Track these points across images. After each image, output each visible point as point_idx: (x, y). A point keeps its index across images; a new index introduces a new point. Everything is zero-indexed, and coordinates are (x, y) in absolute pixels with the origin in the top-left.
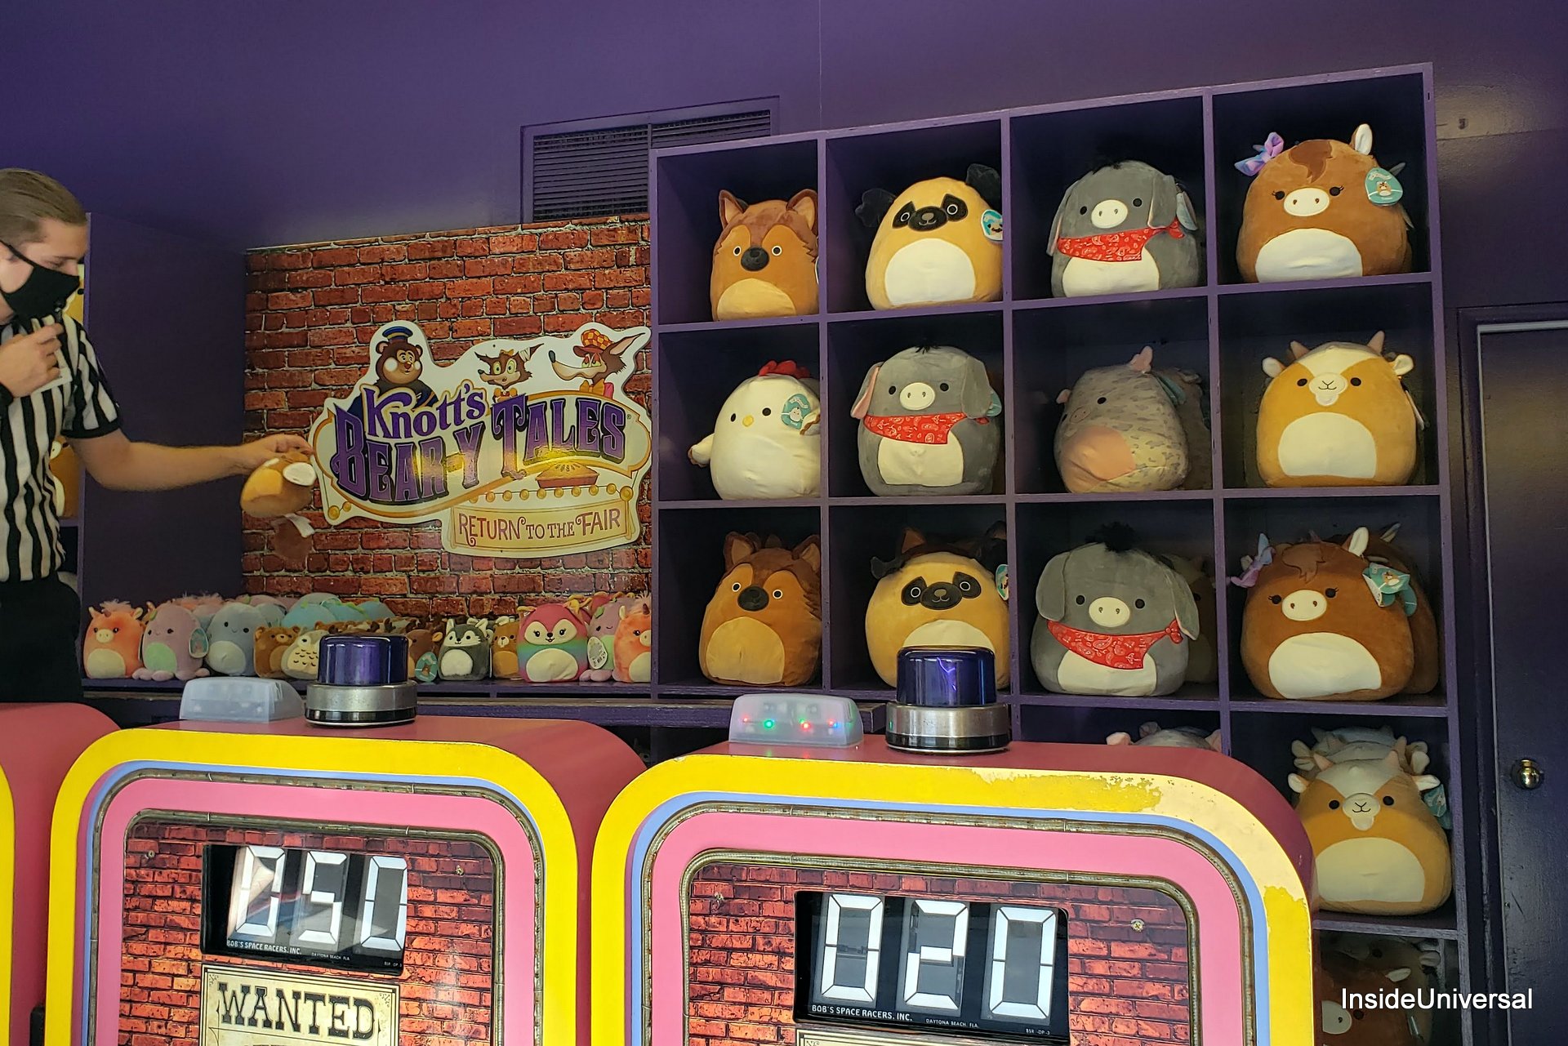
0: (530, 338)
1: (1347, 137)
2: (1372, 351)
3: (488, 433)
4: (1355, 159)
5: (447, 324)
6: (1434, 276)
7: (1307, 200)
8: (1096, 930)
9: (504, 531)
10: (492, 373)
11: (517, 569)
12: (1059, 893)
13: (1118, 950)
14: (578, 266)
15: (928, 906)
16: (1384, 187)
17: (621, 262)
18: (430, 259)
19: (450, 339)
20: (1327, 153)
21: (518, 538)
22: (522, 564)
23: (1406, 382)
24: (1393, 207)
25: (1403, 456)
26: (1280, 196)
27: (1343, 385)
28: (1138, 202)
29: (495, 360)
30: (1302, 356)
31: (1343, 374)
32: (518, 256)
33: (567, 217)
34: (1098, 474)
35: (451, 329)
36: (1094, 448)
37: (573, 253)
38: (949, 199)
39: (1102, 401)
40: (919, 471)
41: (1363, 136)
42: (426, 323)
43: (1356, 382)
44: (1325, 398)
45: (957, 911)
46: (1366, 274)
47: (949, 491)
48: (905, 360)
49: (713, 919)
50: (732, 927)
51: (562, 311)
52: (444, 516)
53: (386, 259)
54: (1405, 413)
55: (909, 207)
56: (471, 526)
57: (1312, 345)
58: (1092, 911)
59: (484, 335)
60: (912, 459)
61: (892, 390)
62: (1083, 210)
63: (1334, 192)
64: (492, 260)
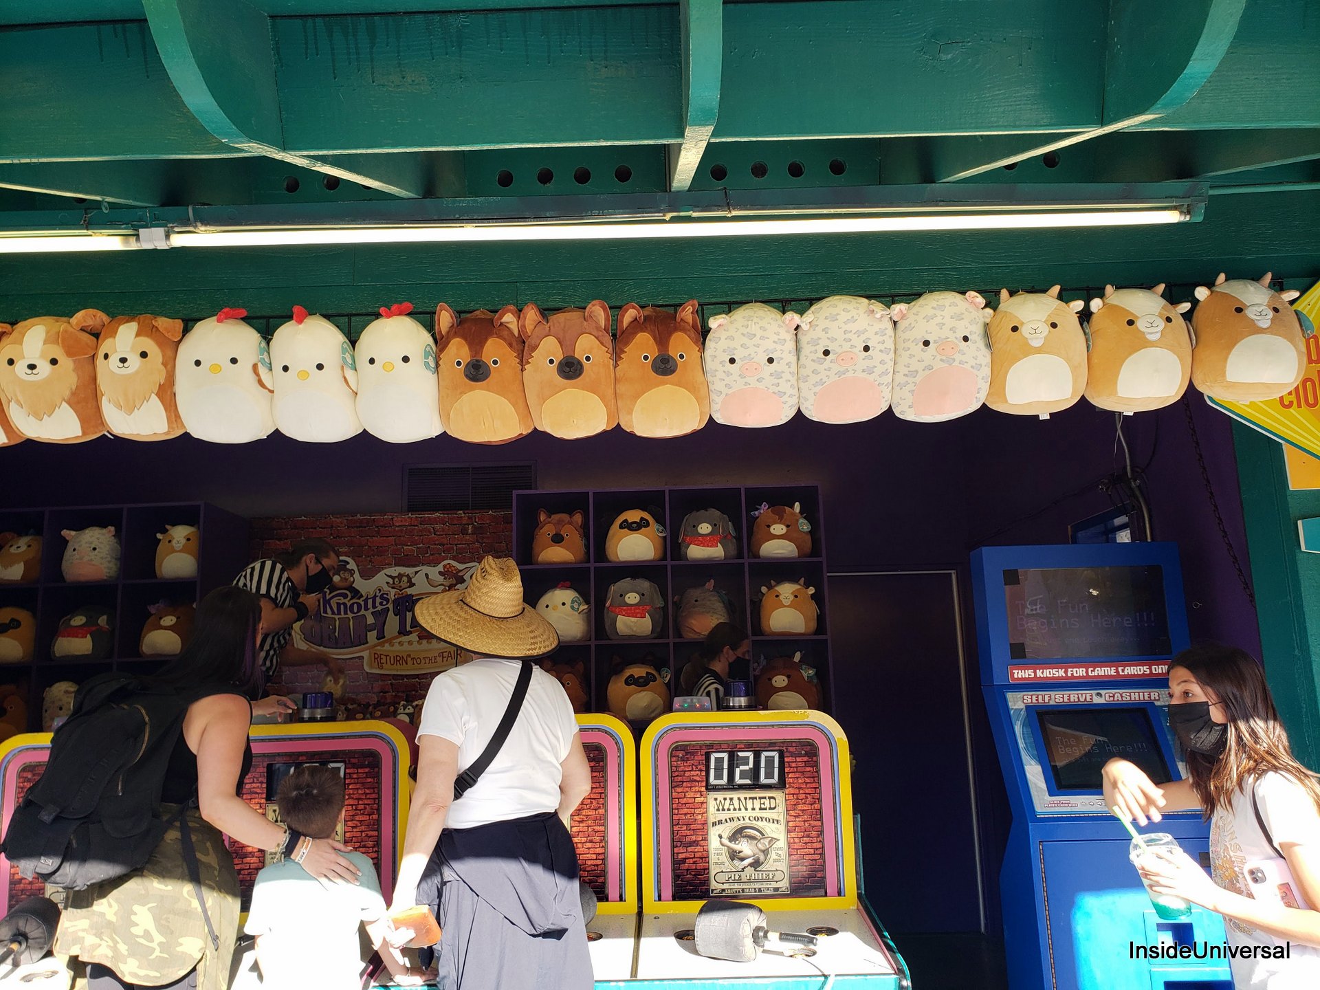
0: (414, 567)
1: (792, 506)
2: (800, 585)
3: (391, 613)
4: (794, 514)
5: (369, 559)
6: (823, 559)
7: (778, 529)
8: (792, 754)
9: (399, 661)
10: (394, 583)
11: (405, 680)
12: (782, 745)
13: (798, 759)
14: (442, 533)
15: (741, 754)
16: (805, 526)
17: (464, 532)
18: (360, 527)
19: (369, 566)
20: (785, 512)
21: (407, 664)
22: (408, 677)
23: (813, 596)
24: (807, 533)
25: (813, 625)
26: (769, 526)
27: (792, 597)
28: (715, 525)
29: (396, 577)
30: (775, 586)
31: (792, 593)
32: (409, 527)
33: (436, 510)
34: (698, 631)
35: (370, 561)
36: (695, 619)
37: (438, 527)
38: (642, 519)
39: (696, 601)
40: (635, 629)
41: (797, 506)
42: (356, 558)
43: (796, 596)
44: (786, 602)
45: (750, 755)
46: (799, 557)
47: (645, 637)
48: (625, 583)
49: (679, 763)
50: (685, 764)
51: (432, 555)
52: (365, 654)
53: (334, 526)
54: (813, 608)
55: (626, 521)
56: (381, 659)
57: (779, 582)
58: (791, 749)
59: (389, 565)
60: (632, 624)
61: (621, 596)
62: (694, 526)
63: (788, 526)
64: (395, 530)
